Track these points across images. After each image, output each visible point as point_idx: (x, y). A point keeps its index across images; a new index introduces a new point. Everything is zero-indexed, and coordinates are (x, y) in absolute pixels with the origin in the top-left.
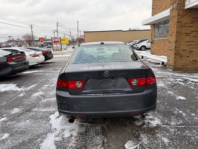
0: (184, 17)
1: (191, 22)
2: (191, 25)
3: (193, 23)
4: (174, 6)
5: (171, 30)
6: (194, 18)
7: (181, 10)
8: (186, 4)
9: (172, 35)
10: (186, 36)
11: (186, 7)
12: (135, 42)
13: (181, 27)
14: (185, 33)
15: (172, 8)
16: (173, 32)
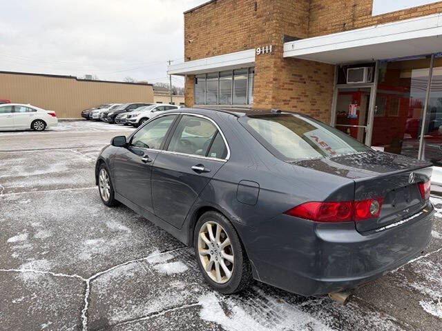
0: (281, 71)
1: (291, 81)
2: (291, 87)
3: (292, 84)
4: (265, 48)
5: (259, 92)
6: (295, 75)
7: (279, 58)
8: (285, 50)
9: (263, 101)
10: (285, 104)
11: (286, 55)
12: (115, 107)
13: (279, 88)
14: (283, 101)
15: (261, 52)
16: (265, 97)
